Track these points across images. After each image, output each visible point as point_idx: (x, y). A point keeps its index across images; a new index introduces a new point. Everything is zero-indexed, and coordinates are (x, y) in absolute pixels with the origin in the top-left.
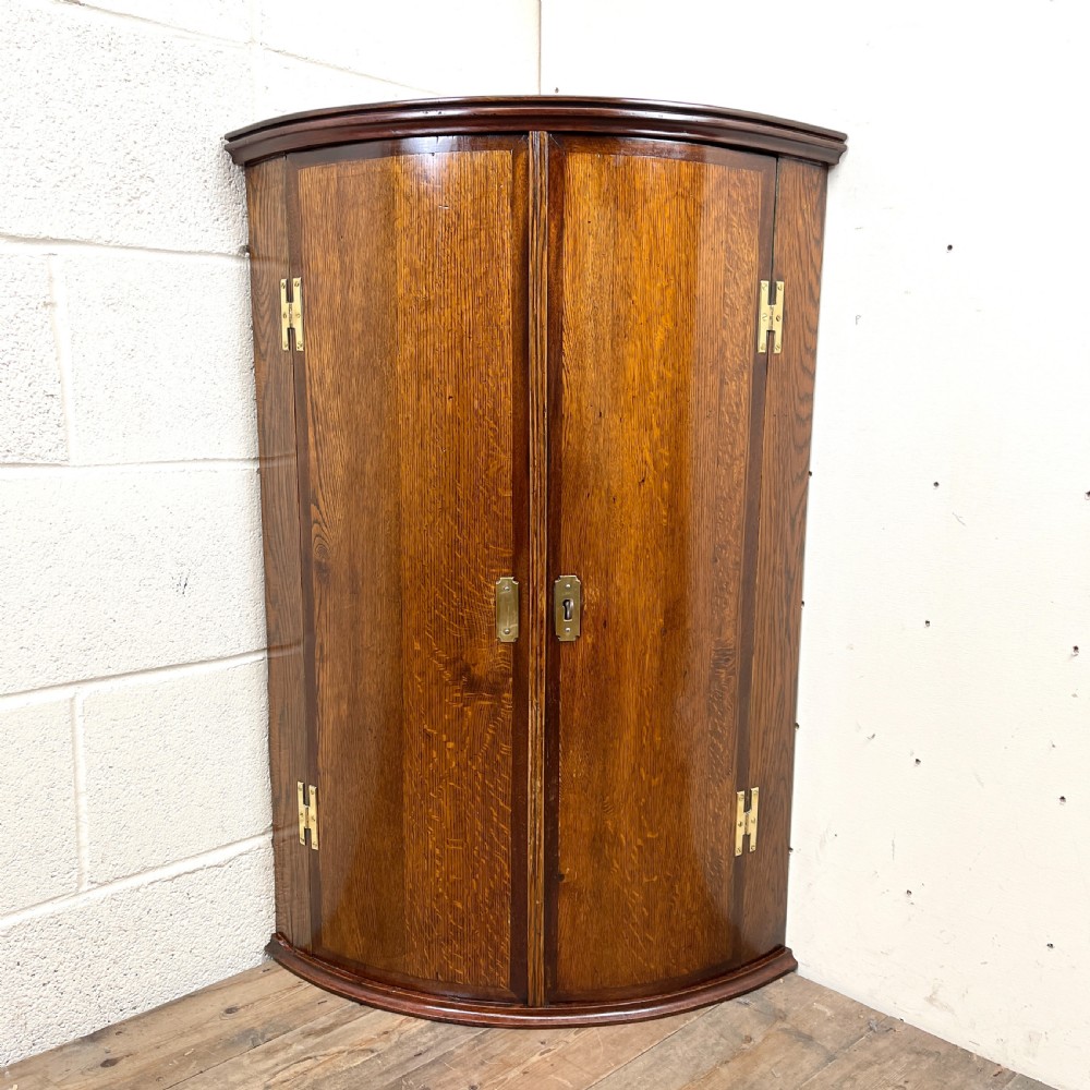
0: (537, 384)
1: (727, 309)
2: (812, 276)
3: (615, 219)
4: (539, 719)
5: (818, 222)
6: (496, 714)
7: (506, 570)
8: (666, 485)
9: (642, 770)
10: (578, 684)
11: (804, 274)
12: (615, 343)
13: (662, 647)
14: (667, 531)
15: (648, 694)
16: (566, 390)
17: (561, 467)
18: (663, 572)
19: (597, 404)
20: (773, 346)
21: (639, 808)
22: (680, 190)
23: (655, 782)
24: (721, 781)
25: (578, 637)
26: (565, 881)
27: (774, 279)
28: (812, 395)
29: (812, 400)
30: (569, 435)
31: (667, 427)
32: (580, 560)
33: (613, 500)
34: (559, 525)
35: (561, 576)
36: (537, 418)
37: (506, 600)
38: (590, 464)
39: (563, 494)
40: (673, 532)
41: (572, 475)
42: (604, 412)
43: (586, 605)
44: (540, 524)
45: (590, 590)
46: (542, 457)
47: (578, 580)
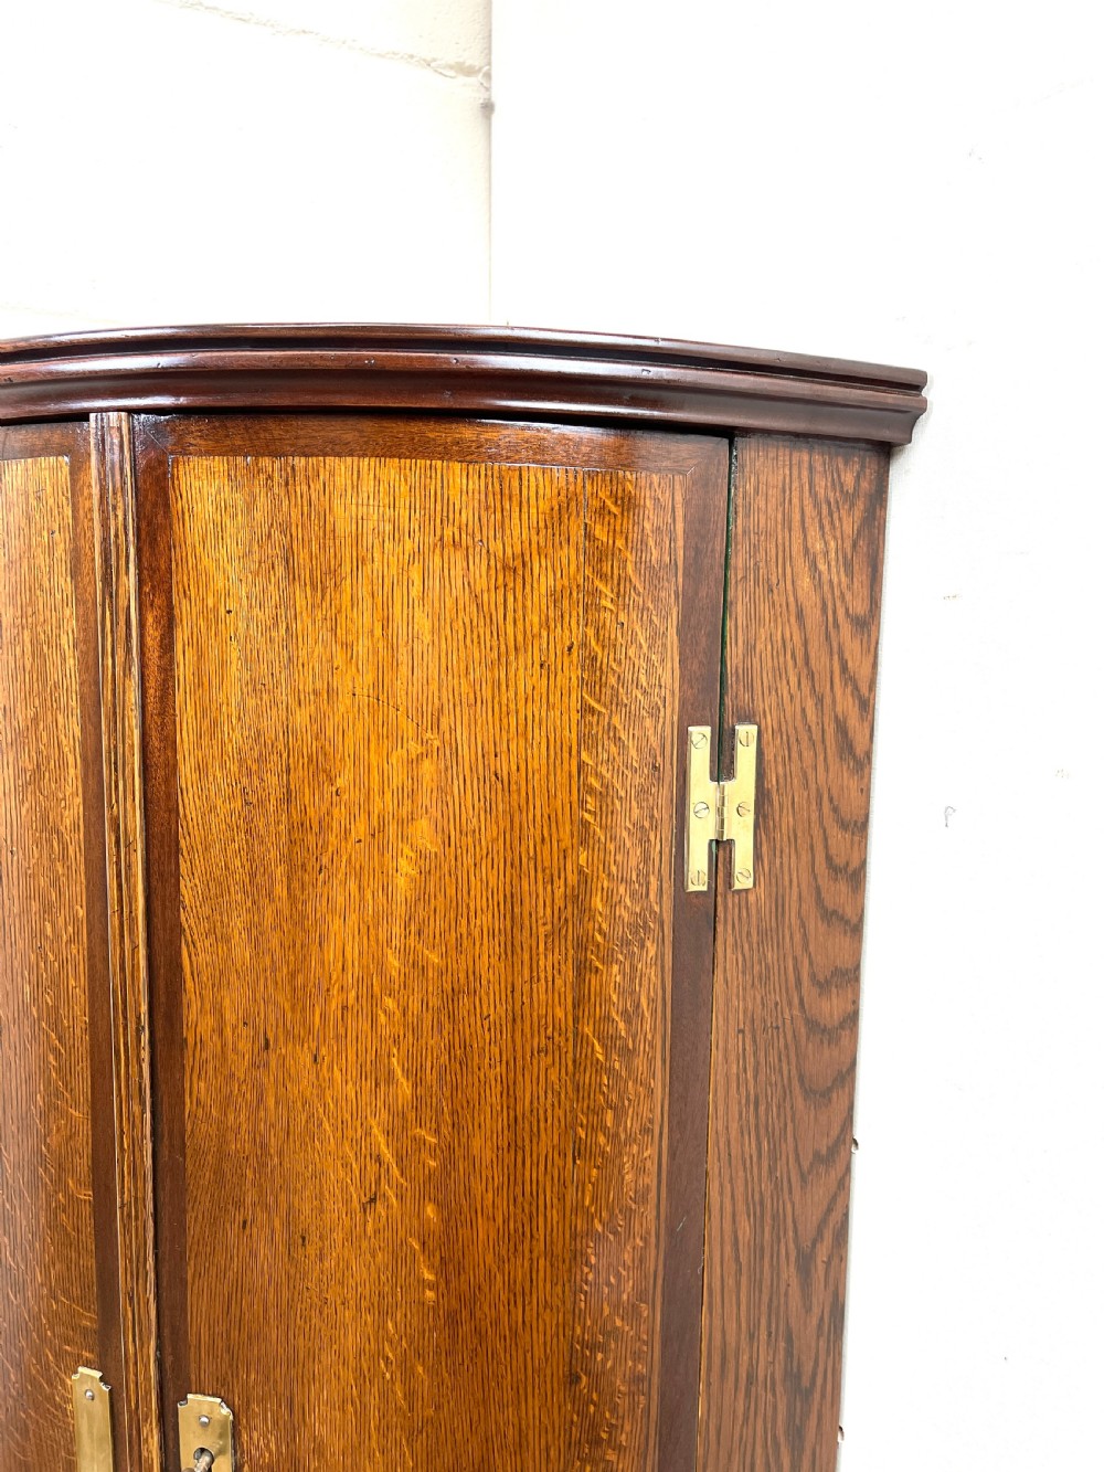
0: (123, 969)
1: (591, 803)
2: (846, 704)
3: (286, 602)
5: (861, 577)
7: (88, 1355)
8: (430, 1210)
11: (820, 701)
12: (296, 884)
14: (436, 1316)
16: (189, 984)
17: (184, 1156)
18: (431, 1412)
19: (260, 1022)
20: (729, 875)
22: (448, 533)
27: (729, 719)
28: (857, 968)
29: (857, 979)
30: (200, 1089)
31: (430, 1077)
32: (231, 1366)
33: (300, 1241)
34: (184, 1282)
35: (190, 1396)
36: (126, 1044)
37: (91, 1417)
38: (247, 1153)
39: (190, 1216)
40: (453, 1320)
41: (207, 1174)
42: (276, 1040)
43: (246, 1466)
44: (137, 1279)
45: (255, 1435)
46: (137, 1132)
47: (225, 1411)
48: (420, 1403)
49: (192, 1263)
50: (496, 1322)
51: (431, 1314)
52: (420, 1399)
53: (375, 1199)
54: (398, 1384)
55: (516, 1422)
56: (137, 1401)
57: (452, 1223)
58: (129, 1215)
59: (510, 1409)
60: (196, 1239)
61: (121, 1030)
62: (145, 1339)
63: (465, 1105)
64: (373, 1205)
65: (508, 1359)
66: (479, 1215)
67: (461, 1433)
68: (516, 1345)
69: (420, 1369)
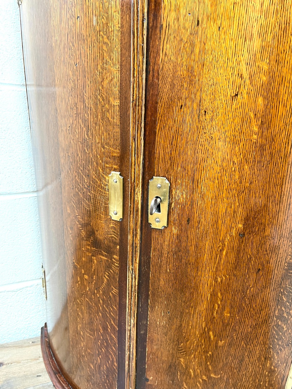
4: (134, 280)
6: (108, 267)
7: (115, 167)
8: (260, 100)
9: (211, 333)
10: (164, 262)
13: (239, 246)
15: (221, 281)
17: (158, 79)
18: (248, 185)
19: (196, 12)
21: (206, 357)
23: (220, 343)
24: (281, 350)
25: (165, 227)
26: (149, 383)
31: (269, 37)
32: (171, 165)
33: (204, 113)
34: (155, 133)
35: (154, 177)
36: (137, 29)
37: (115, 190)
38: (185, 76)
39: (159, 104)
40: (262, 147)
41: (167, 86)
42: (202, 22)
43: (173, 203)
44: (138, 131)
45: (178, 191)
46: (140, 69)
47: (167, 182)
48: (244, 180)
49: (159, 125)
50: (280, 151)
51: (254, 145)
52: (245, 179)
53: (238, 94)
54: (237, 172)
55: (280, 192)
56: (134, 179)
57: (269, 107)
58: (135, 105)
59: (279, 186)
60: (161, 115)
61: (136, 22)
62: (139, 155)
63: (283, 51)
64: (236, 97)
65: (282, 167)
66: (281, 103)
67: (258, 194)
68: (286, 161)
69: (246, 167)
